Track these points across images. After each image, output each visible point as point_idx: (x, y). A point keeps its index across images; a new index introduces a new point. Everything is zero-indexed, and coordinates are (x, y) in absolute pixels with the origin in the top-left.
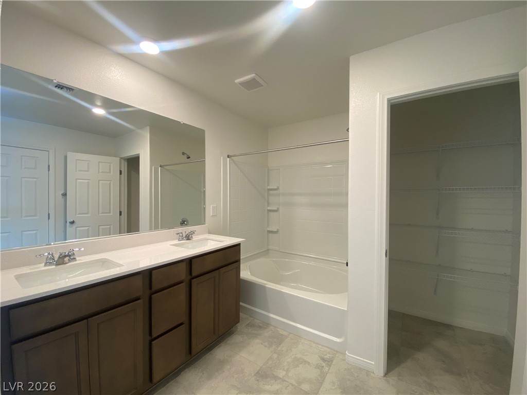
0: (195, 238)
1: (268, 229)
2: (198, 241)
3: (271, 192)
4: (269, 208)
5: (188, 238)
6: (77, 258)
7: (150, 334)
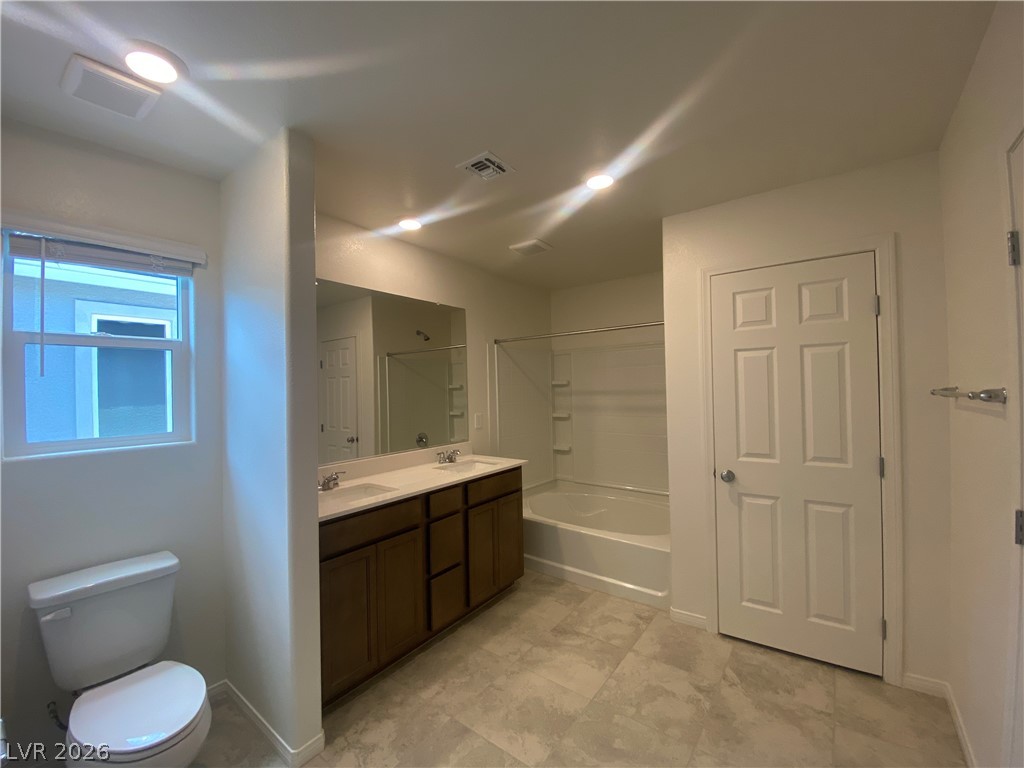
0: (459, 459)
1: (555, 448)
2: (464, 463)
3: (558, 390)
4: (555, 415)
5: (451, 460)
6: (340, 484)
7: (428, 570)
